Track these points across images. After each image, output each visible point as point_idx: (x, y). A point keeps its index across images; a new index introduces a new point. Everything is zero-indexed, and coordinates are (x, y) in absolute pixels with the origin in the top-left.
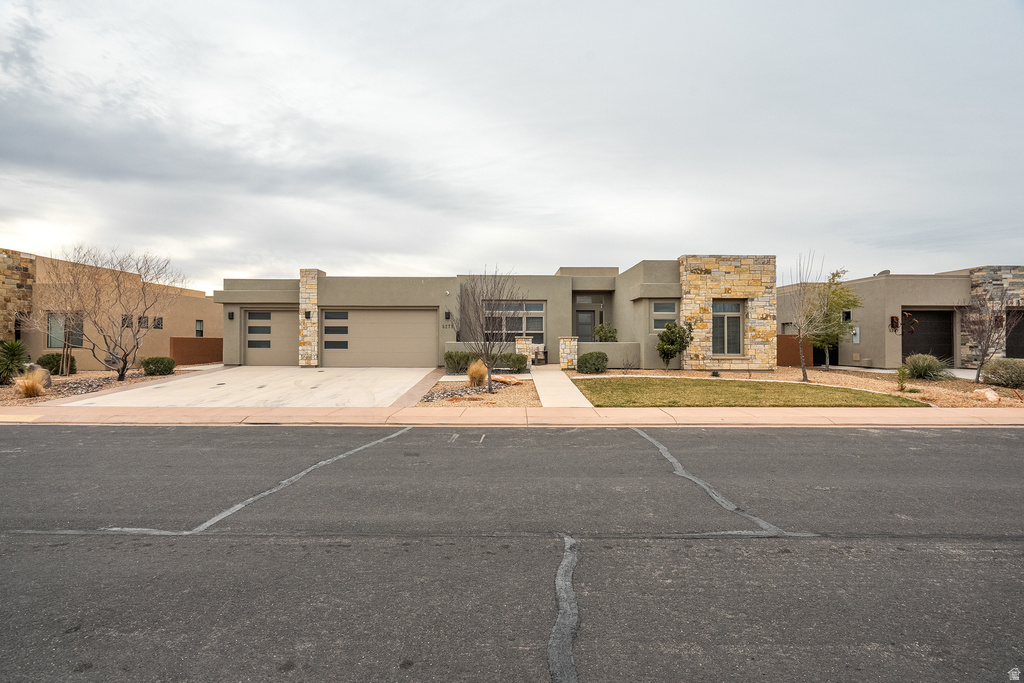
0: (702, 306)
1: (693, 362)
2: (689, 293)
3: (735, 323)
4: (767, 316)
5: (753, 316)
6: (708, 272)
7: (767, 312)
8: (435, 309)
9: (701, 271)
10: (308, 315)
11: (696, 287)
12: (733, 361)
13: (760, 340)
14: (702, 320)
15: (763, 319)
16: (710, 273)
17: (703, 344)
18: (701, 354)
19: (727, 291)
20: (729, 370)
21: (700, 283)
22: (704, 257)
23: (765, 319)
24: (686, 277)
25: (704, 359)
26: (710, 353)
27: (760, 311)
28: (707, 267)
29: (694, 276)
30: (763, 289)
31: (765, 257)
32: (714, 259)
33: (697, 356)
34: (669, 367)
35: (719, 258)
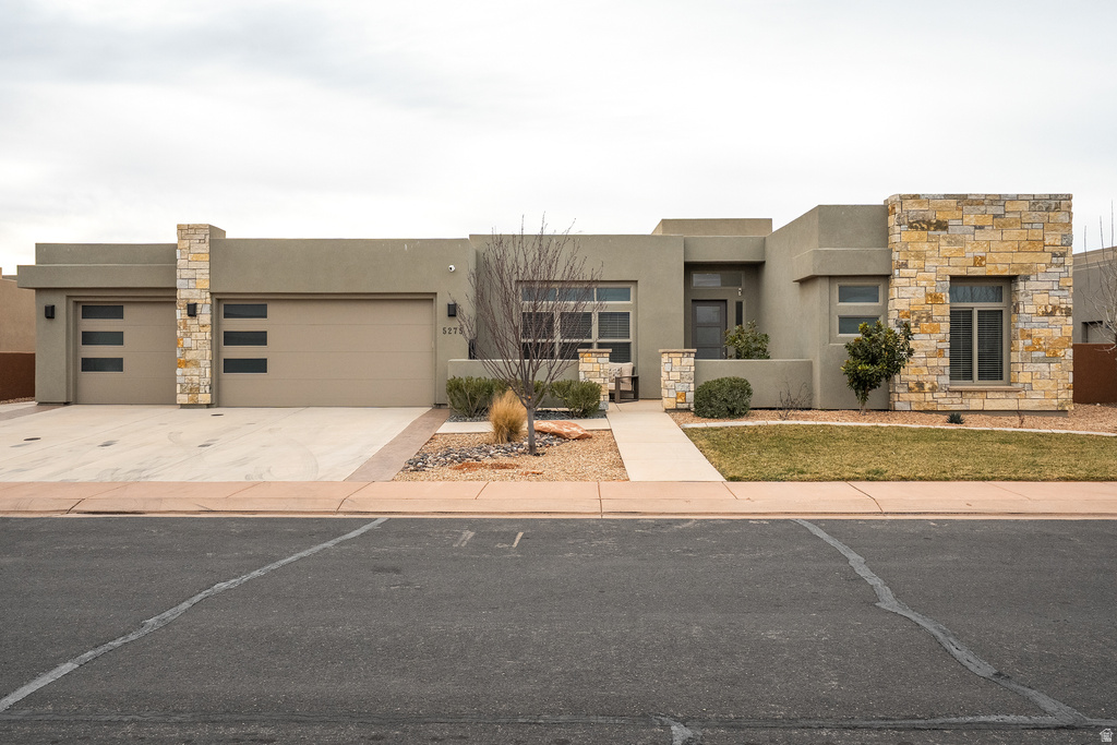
0: (931, 290)
1: (914, 397)
2: (905, 266)
3: (993, 321)
4: (1055, 309)
5: (1027, 308)
6: (941, 226)
7: (1054, 301)
8: (428, 298)
9: (929, 224)
10: (192, 310)
11: (919, 255)
12: (990, 395)
13: (1041, 354)
14: (929, 318)
15: (1046, 314)
16: (945, 228)
17: (933, 362)
18: (929, 379)
19: (978, 262)
20: (983, 412)
21: (926, 246)
22: (934, 197)
23: (1052, 314)
24: (899, 235)
25: (933, 390)
26: (945, 380)
27: (1041, 299)
28: (940, 217)
29: (915, 234)
30: (1047, 258)
31: (1051, 197)
32: (953, 203)
33: (920, 385)
34: (868, 405)
35: (962, 200)
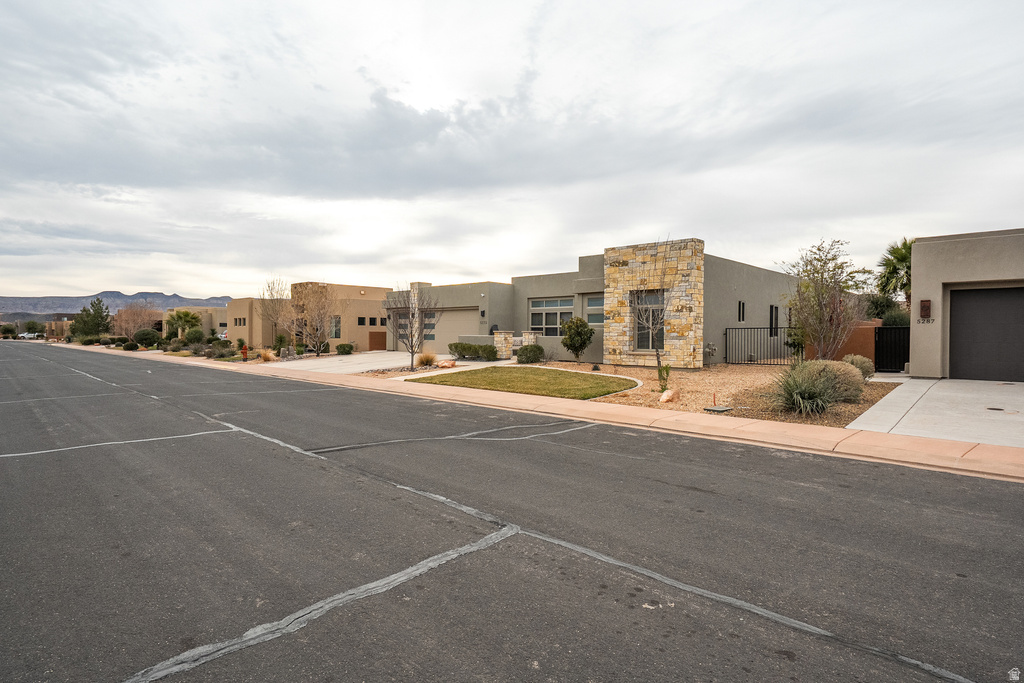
0: (620, 299)
1: (611, 357)
2: (608, 286)
3: (657, 317)
4: (682, 307)
5: (669, 308)
6: (625, 263)
7: (683, 303)
8: (476, 309)
9: (619, 263)
10: (413, 315)
11: (615, 281)
12: (647, 357)
13: (675, 334)
14: (619, 314)
15: (678, 311)
16: (627, 265)
17: (621, 338)
18: (619, 348)
19: (643, 282)
20: (644, 366)
21: (618, 275)
22: (622, 248)
23: (681, 311)
24: (607, 270)
25: (620, 353)
26: (626, 348)
27: (676, 302)
28: (625, 259)
29: (613, 269)
30: (679, 277)
31: (682, 241)
32: (631, 250)
33: (614, 351)
34: (582, 358)
35: (635, 248)
